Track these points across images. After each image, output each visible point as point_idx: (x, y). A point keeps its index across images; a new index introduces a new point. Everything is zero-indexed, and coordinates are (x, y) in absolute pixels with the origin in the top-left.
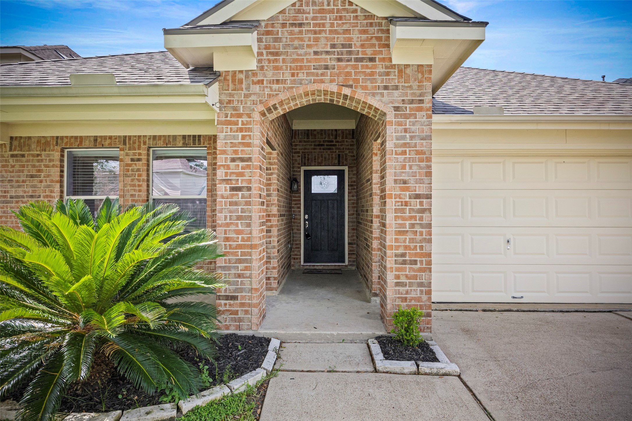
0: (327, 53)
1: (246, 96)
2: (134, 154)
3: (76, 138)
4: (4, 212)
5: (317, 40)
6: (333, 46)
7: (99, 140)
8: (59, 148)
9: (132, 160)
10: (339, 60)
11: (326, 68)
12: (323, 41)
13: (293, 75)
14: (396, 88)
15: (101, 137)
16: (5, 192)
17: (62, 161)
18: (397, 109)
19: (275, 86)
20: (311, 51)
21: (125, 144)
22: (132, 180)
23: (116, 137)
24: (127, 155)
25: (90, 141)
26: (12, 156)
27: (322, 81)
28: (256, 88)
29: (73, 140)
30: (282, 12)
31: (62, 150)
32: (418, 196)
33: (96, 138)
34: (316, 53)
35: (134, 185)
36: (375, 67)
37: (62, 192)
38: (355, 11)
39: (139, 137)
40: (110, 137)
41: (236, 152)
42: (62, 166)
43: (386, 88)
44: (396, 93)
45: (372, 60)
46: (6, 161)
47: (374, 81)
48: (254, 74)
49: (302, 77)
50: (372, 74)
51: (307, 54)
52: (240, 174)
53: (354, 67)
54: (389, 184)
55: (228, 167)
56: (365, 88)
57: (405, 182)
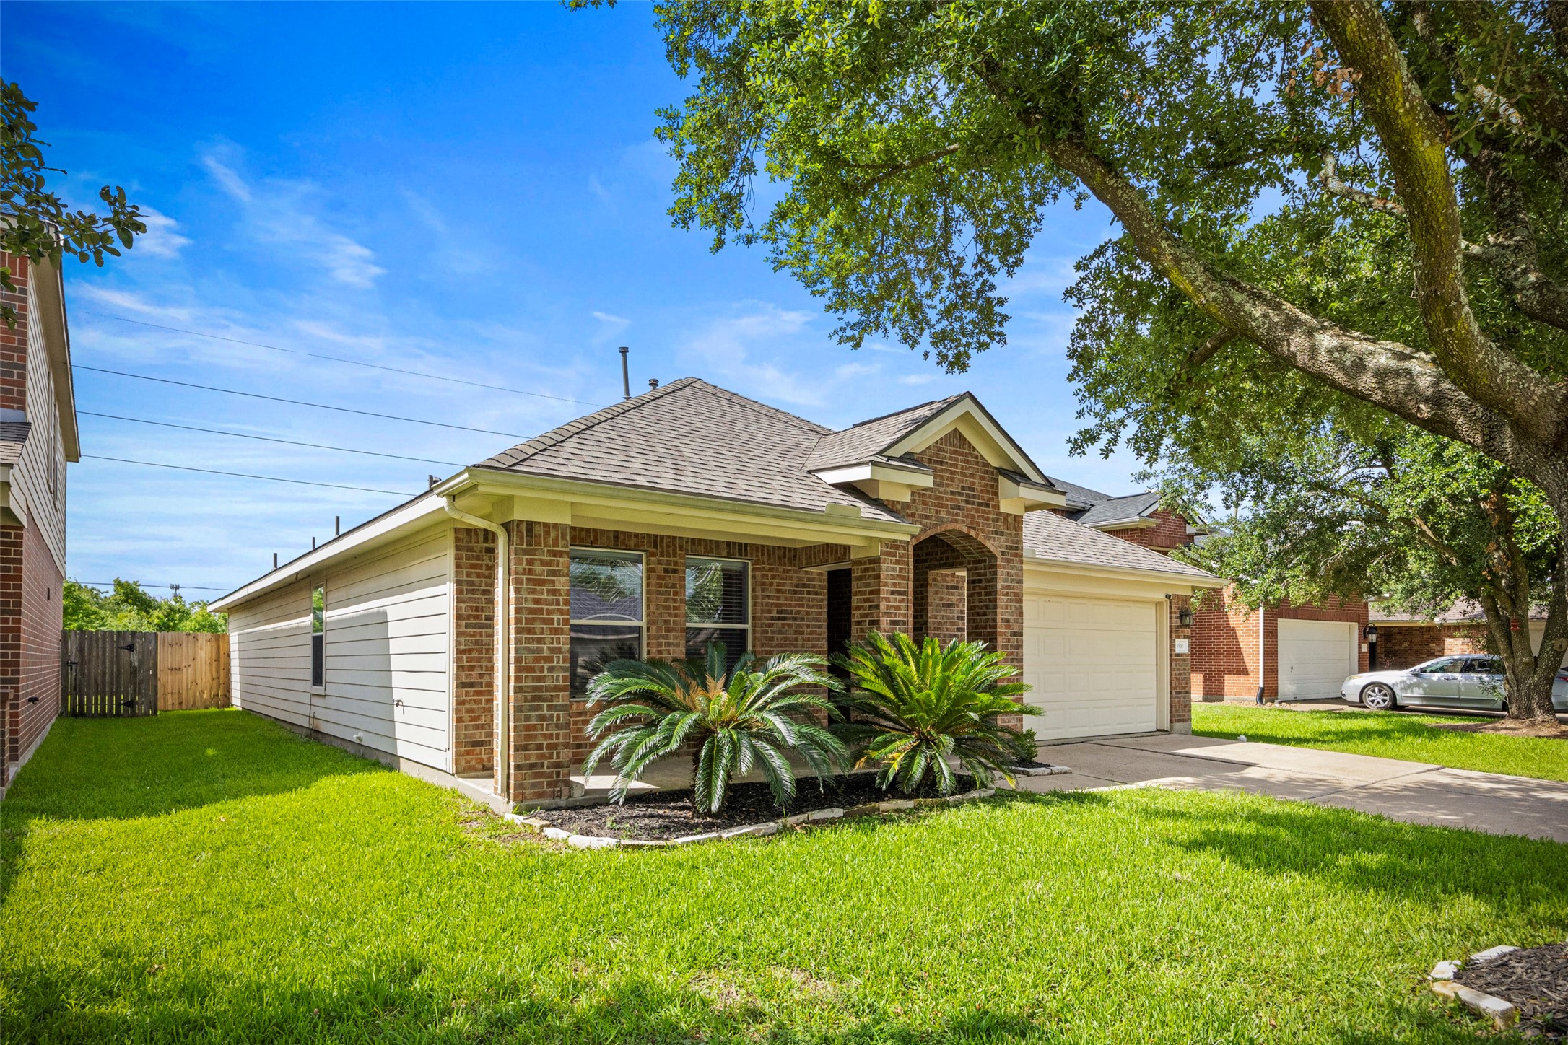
0: (960, 494)
2: (669, 563)
3: (588, 530)
4: (476, 643)
5: (952, 480)
6: (963, 488)
7: (621, 538)
9: (666, 571)
10: (967, 502)
11: (959, 508)
12: (956, 482)
13: (937, 512)
14: (1002, 534)
15: (624, 533)
16: (477, 609)
18: (1003, 553)
19: (925, 521)
20: (949, 490)
21: (656, 546)
22: (666, 600)
23: (644, 536)
24: (659, 563)
25: (608, 538)
27: (956, 521)
29: (583, 534)
30: (929, 448)
32: (1015, 634)
33: (616, 534)
34: (952, 493)
35: (668, 608)
36: (989, 513)
39: (674, 538)
40: (637, 535)
43: (996, 533)
44: (1003, 538)
45: (988, 505)
46: (478, 558)
47: (989, 525)
49: (942, 514)
50: (988, 519)
51: (946, 492)
52: (898, 608)
53: (977, 511)
54: (999, 622)
55: (888, 600)
56: (983, 531)
57: (1008, 621)
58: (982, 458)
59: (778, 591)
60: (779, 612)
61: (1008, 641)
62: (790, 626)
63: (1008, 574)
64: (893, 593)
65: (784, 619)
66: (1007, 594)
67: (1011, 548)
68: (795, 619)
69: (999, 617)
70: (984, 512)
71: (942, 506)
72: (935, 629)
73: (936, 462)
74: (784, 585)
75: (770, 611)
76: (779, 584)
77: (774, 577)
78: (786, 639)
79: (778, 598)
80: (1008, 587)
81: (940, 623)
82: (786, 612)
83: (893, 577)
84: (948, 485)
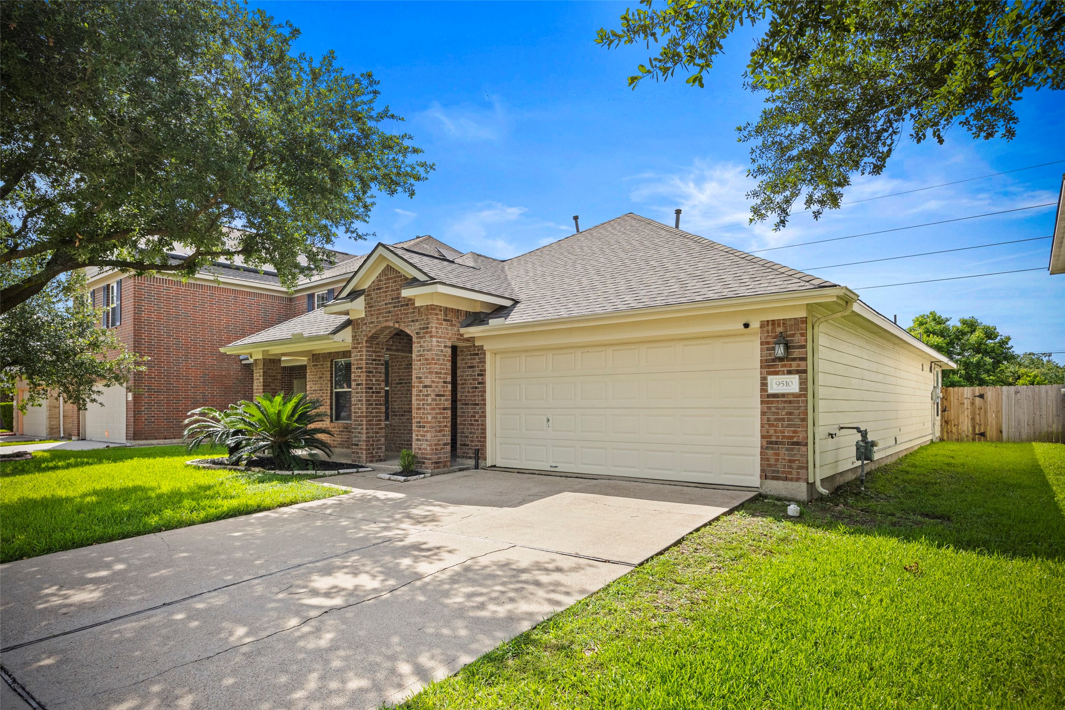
1: (362, 332)
5: (386, 296)
7: (345, 353)
8: (330, 360)
10: (394, 307)
11: (389, 312)
12: (388, 297)
13: (377, 318)
14: (417, 321)
16: (311, 387)
17: (331, 367)
18: (417, 333)
19: (371, 325)
20: (384, 303)
26: (314, 365)
27: (387, 321)
28: (364, 327)
29: (335, 354)
30: (373, 282)
31: (332, 361)
32: (426, 387)
34: (386, 304)
36: (408, 309)
37: (332, 387)
38: (401, 276)
41: (358, 364)
42: (332, 371)
43: (413, 321)
44: (417, 323)
45: (407, 305)
46: (311, 369)
47: (408, 318)
48: (364, 320)
49: (381, 319)
50: (407, 314)
51: (382, 305)
52: (359, 376)
53: (400, 310)
54: (414, 379)
55: (355, 372)
56: (404, 322)
57: (420, 378)
58: (404, 276)
59: (399, 369)
60: (400, 380)
61: (421, 391)
62: (404, 387)
63: (421, 346)
64: (357, 369)
65: (401, 383)
66: (420, 360)
67: (423, 328)
68: (406, 383)
69: (414, 376)
70: (405, 310)
71: (380, 314)
72: (462, 384)
73: (377, 289)
74: (401, 365)
75: (395, 380)
76: (399, 365)
77: (397, 362)
78: (402, 394)
79: (399, 373)
80: (421, 355)
81: (465, 380)
82: (403, 380)
83: (357, 360)
84: (383, 300)
